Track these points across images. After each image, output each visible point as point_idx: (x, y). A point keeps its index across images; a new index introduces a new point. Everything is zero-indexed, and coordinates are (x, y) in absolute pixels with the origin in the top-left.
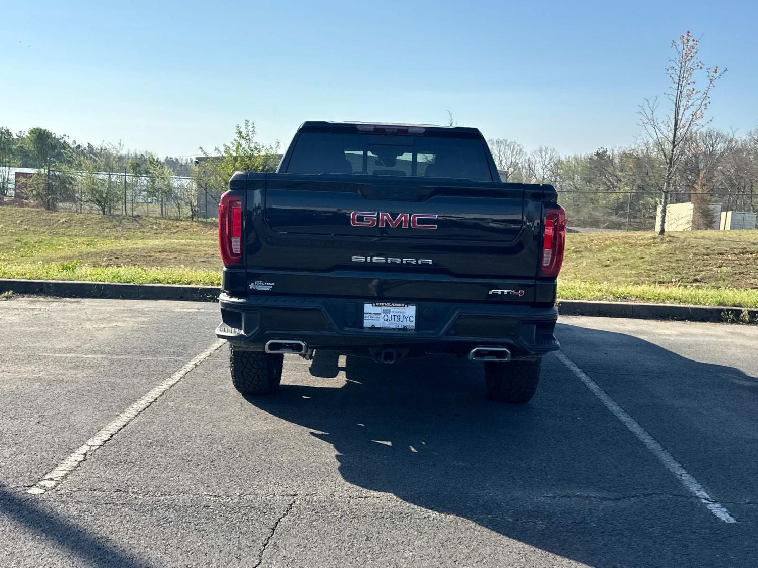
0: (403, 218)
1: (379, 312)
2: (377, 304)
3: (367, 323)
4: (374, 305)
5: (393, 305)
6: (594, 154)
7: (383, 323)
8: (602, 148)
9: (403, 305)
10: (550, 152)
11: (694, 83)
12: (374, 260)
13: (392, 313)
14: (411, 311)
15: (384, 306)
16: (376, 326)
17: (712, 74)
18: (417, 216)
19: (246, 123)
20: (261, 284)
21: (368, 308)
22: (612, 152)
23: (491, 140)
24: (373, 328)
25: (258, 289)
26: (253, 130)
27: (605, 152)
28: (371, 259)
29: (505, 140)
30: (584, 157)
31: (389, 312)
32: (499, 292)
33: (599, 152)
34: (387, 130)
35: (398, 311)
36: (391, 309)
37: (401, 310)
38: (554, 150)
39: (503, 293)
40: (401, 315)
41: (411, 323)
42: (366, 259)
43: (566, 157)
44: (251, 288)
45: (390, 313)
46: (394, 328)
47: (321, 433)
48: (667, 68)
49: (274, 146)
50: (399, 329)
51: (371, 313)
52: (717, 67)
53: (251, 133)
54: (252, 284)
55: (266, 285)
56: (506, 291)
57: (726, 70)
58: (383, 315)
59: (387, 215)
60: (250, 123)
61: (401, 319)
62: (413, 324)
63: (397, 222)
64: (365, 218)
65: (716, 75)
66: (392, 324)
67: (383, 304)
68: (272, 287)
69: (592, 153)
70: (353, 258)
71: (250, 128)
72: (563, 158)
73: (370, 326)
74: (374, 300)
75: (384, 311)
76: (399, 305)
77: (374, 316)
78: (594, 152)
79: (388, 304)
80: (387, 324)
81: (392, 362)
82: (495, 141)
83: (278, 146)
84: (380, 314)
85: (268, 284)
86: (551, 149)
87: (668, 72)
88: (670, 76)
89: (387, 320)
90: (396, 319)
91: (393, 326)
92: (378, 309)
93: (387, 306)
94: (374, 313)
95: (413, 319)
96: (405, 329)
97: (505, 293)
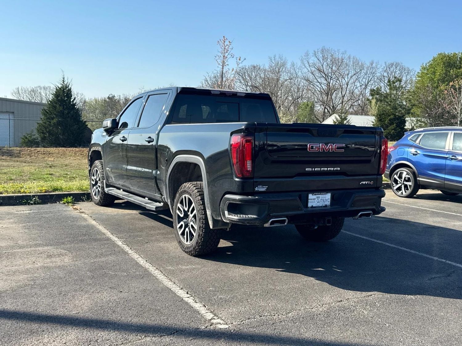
1: (315, 198)
2: (315, 194)
4: (313, 194)
6: (106, 98)
7: (317, 204)
8: (111, 94)
10: (80, 95)
11: (228, 65)
12: (316, 169)
13: (321, 198)
14: (328, 196)
15: (318, 194)
16: (314, 206)
17: (238, 61)
20: (261, 187)
21: (311, 196)
22: (119, 97)
23: (40, 87)
24: (312, 207)
25: (259, 190)
27: (114, 97)
28: (314, 169)
29: (49, 87)
30: (101, 100)
33: (110, 97)
34: (227, 94)
35: (323, 196)
36: (320, 196)
37: (324, 196)
38: (82, 95)
39: (365, 183)
40: (324, 198)
41: (328, 203)
42: (312, 169)
43: (89, 99)
44: (256, 190)
45: (319, 198)
46: (321, 207)
47: (282, 269)
48: (215, 56)
50: (324, 206)
51: (311, 199)
52: (240, 57)
54: (257, 188)
56: (366, 182)
57: (245, 59)
58: (316, 199)
61: (324, 201)
64: (314, 147)
65: (240, 62)
66: (320, 204)
67: (317, 193)
68: (266, 189)
69: (105, 97)
70: (307, 169)
72: (87, 100)
73: (311, 206)
74: (314, 192)
75: (317, 197)
76: (324, 193)
78: (107, 96)
79: (319, 193)
81: (330, 225)
82: (42, 87)
84: (315, 199)
85: (265, 187)
86: (80, 94)
87: (215, 58)
88: (216, 61)
89: (318, 202)
90: (322, 201)
91: (321, 205)
92: (314, 197)
93: (319, 195)
94: (313, 199)
95: (329, 200)
96: (326, 206)
97: (366, 183)
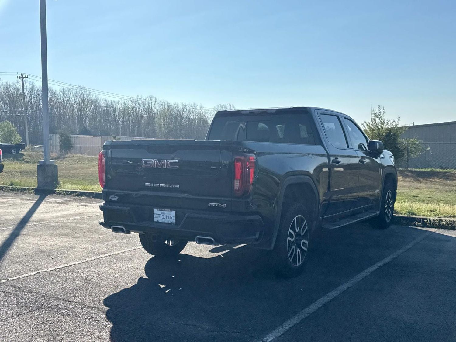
0: (163, 162)
2: (159, 209)
3: (155, 219)
4: (157, 210)
5: (165, 210)
7: (162, 220)
9: (169, 210)
12: (154, 185)
13: (165, 215)
14: (173, 213)
16: (159, 221)
18: (170, 161)
19: (379, 108)
20: (113, 197)
21: (155, 211)
24: (158, 222)
25: (113, 199)
26: (384, 111)
31: (164, 213)
32: (213, 204)
35: (167, 213)
37: (169, 213)
39: (215, 205)
40: (169, 215)
41: (173, 220)
42: (151, 185)
44: (110, 199)
46: (166, 223)
49: (396, 120)
50: (169, 223)
51: (156, 214)
53: (383, 113)
54: (111, 197)
55: (115, 198)
58: (162, 215)
59: (156, 161)
60: (382, 107)
61: (169, 218)
62: (175, 221)
63: (161, 164)
64: (147, 163)
67: (161, 209)
68: (117, 199)
70: (146, 184)
71: (382, 110)
73: (156, 221)
74: (157, 207)
75: (162, 213)
76: (168, 210)
77: (158, 215)
80: (163, 221)
83: (399, 120)
84: (160, 214)
85: (116, 197)
89: (163, 218)
90: (167, 218)
91: (166, 222)
92: (159, 212)
93: (163, 210)
94: (158, 214)
95: (175, 218)
96: (171, 223)
97: (217, 205)
